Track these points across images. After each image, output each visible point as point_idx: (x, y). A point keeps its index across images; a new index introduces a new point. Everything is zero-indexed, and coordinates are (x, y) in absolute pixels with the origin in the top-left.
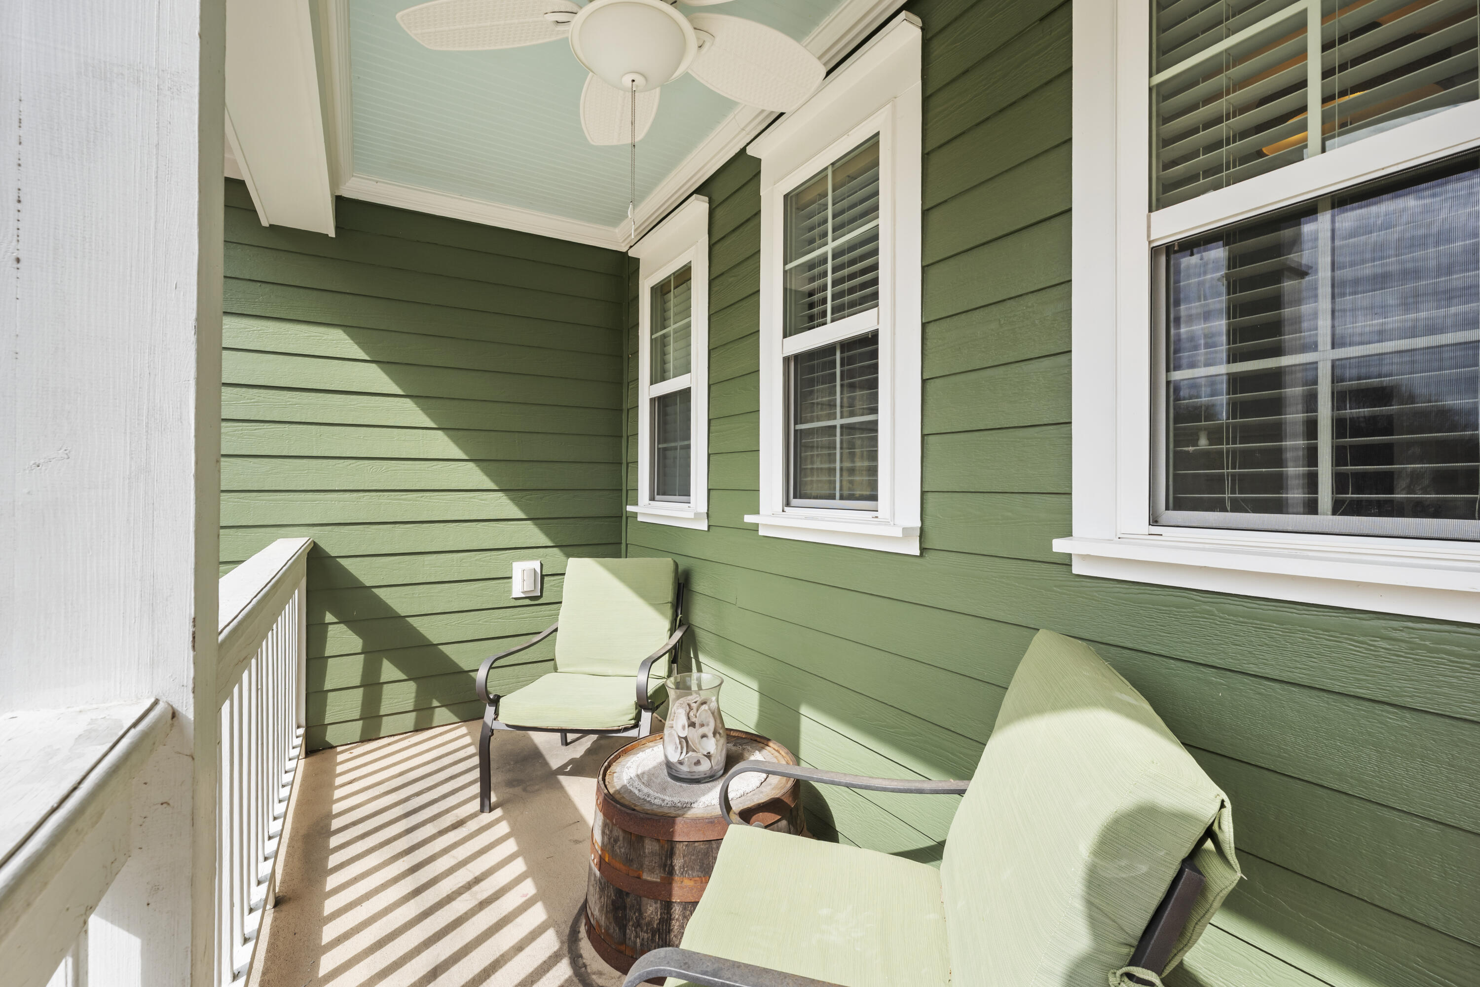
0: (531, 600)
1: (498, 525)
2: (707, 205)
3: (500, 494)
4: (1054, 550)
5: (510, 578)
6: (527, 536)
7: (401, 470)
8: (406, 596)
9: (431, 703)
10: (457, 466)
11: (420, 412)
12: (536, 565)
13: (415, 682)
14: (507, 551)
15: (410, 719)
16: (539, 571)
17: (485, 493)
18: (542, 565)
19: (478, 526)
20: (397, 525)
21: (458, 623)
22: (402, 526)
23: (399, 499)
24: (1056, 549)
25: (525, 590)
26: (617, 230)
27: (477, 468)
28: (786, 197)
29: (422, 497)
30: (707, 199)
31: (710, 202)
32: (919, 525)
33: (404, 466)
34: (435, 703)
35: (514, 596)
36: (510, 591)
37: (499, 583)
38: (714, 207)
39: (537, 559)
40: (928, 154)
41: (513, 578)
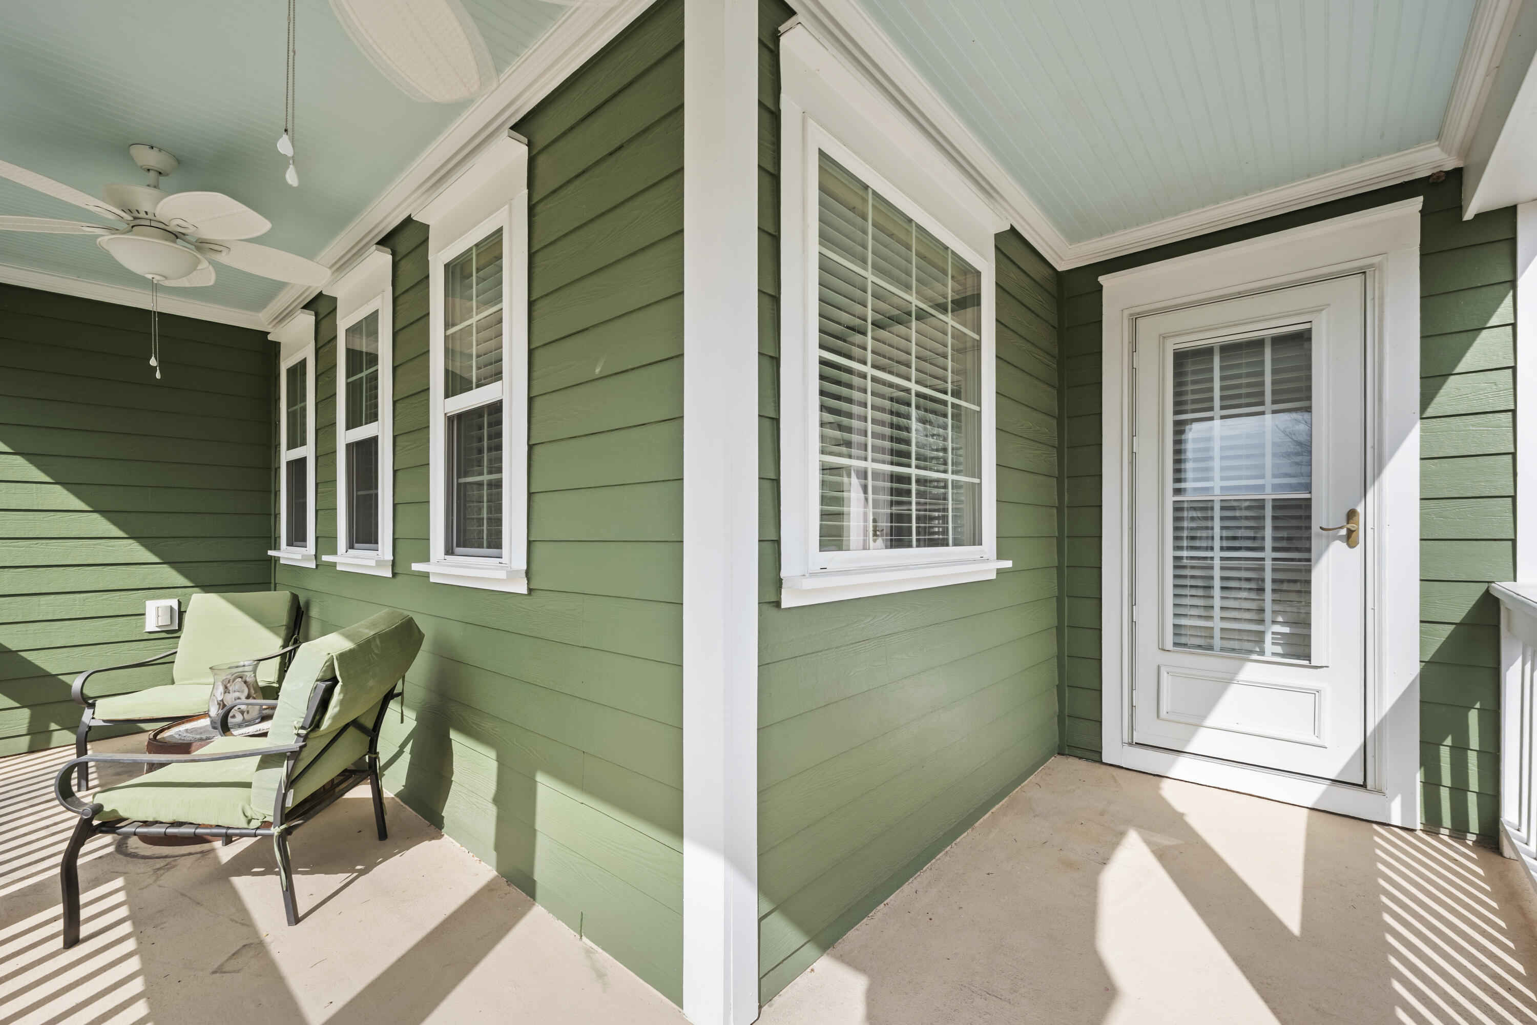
0: (168, 634)
1: (128, 569)
2: (314, 318)
3: (131, 541)
4: (413, 569)
5: (144, 614)
6: (162, 578)
7: (10, 520)
8: (19, 633)
9: (48, 726)
10: (78, 516)
11: (33, 468)
12: (174, 603)
13: (30, 709)
14: (139, 592)
15: (25, 742)
16: (176, 607)
17: (113, 540)
18: (180, 603)
19: (104, 569)
20: (6, 570)
21: (82, 656)
22: (12, 570)
23: (8, 546)
24: (413, 568)
25: (160, 624)
26: (260, 315)
27: (103, 518)
28: (346, 330)
29: (36, 544)
30: (313, 313)
31: (316, 315)
32: (392, 558)
33: (15, 516)
34: (53, 726)
35: (147, 630)
36: (143, 626)
37: (131, 620)
38: (320, 318)
39: (175, 598)
40: (397, 332)
41: (147, 614)
